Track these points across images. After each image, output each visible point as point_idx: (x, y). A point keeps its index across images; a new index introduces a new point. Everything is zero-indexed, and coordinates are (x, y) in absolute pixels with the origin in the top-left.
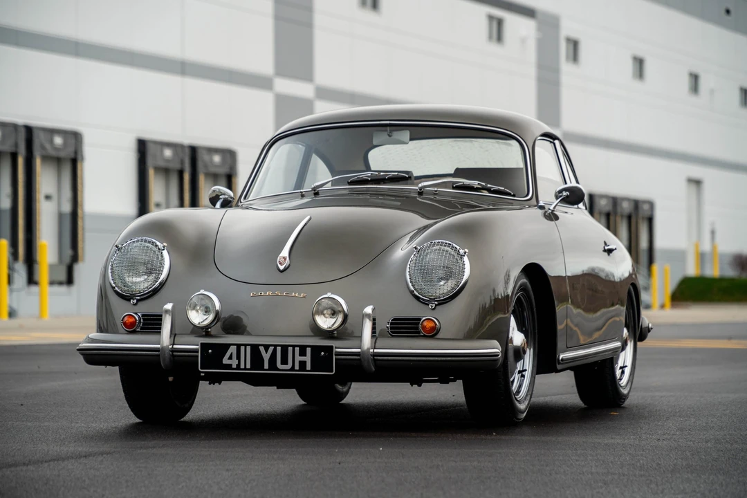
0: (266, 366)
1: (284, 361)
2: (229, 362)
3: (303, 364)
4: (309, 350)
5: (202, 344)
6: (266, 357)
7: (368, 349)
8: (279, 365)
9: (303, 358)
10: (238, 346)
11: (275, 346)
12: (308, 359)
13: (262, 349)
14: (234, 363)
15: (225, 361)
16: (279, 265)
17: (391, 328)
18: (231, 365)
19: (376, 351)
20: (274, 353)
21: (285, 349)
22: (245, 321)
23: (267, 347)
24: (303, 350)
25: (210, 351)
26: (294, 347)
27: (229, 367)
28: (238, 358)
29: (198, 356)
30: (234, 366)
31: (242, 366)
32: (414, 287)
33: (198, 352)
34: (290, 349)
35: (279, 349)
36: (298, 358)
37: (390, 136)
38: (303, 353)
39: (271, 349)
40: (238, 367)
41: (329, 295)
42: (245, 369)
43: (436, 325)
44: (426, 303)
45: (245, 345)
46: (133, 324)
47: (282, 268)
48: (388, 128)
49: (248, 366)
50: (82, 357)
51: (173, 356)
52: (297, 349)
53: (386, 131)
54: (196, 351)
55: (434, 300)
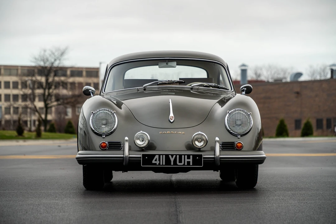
0: (172, 164)
1: (180, 161)
2: (155, 162)
3: (189, 163)
4: (191, 156)
5: (143, 155)
6: (172, 160)
7: (219, 156)
8: (178, 163)
9: (189, 160)
10: (160, 155)
11: (176, 155)
12: (191, 160)
13: (170, 156)
14: (158, 162)
15: (154, 162)
16: (171, 120)
17: (222, 147)
18: (156, 163)
19: (221, 156)
20: (176, 158)
21: (180, 156)
22: (155, 144)
23: (172, 155)
24: (189, 157)
25: (147, 158)
26: (185, 155)
27: (155, 164)
28: (159, 160)
29: (141, 160)
30: (158, 164)
31: (161, 164)
32: (230, 128)
33: (141, 158)
34: (183, 156)
35: (178, 156)
36: (187, 160)
37: (167, 64)
38: (189, 158)
39: (174, 156)
40: (159, 164)
41: (200, 132)
42: (163, 165)
43: (242, 145)
44: (236, 136)
45: (163, 155)
46: (105, 146)
47: (172, 121)
48: (167, 61)
49: (164, 164)
50: (77, 161)
51: (129, 160)
52: (186, 156)
53: (166, 62)
54: (140, 158)
55: (239, 134)
